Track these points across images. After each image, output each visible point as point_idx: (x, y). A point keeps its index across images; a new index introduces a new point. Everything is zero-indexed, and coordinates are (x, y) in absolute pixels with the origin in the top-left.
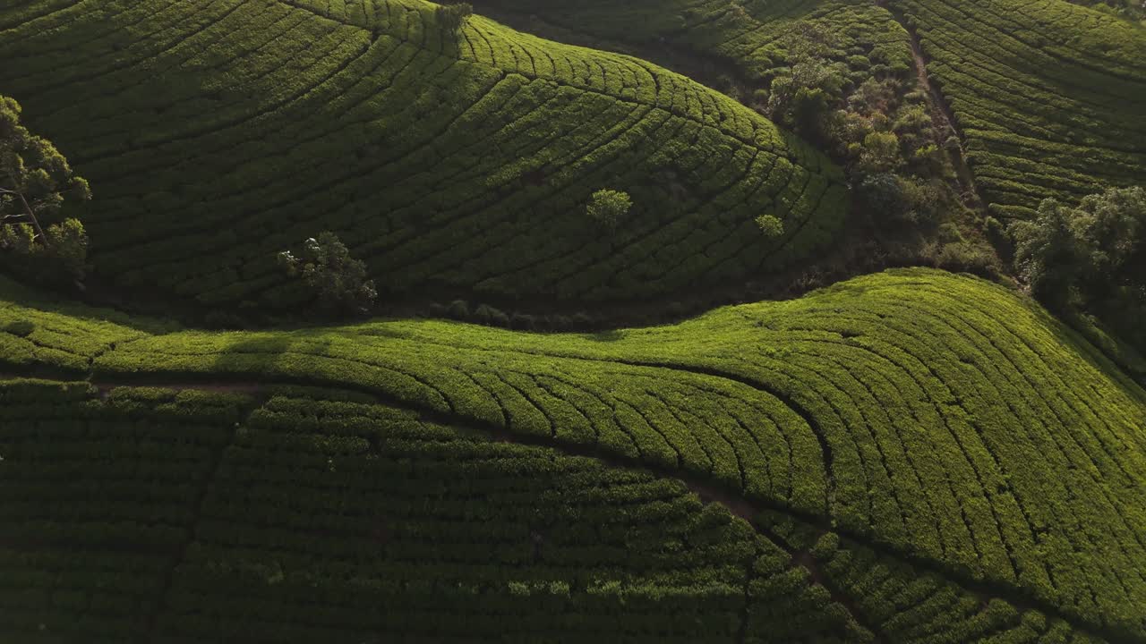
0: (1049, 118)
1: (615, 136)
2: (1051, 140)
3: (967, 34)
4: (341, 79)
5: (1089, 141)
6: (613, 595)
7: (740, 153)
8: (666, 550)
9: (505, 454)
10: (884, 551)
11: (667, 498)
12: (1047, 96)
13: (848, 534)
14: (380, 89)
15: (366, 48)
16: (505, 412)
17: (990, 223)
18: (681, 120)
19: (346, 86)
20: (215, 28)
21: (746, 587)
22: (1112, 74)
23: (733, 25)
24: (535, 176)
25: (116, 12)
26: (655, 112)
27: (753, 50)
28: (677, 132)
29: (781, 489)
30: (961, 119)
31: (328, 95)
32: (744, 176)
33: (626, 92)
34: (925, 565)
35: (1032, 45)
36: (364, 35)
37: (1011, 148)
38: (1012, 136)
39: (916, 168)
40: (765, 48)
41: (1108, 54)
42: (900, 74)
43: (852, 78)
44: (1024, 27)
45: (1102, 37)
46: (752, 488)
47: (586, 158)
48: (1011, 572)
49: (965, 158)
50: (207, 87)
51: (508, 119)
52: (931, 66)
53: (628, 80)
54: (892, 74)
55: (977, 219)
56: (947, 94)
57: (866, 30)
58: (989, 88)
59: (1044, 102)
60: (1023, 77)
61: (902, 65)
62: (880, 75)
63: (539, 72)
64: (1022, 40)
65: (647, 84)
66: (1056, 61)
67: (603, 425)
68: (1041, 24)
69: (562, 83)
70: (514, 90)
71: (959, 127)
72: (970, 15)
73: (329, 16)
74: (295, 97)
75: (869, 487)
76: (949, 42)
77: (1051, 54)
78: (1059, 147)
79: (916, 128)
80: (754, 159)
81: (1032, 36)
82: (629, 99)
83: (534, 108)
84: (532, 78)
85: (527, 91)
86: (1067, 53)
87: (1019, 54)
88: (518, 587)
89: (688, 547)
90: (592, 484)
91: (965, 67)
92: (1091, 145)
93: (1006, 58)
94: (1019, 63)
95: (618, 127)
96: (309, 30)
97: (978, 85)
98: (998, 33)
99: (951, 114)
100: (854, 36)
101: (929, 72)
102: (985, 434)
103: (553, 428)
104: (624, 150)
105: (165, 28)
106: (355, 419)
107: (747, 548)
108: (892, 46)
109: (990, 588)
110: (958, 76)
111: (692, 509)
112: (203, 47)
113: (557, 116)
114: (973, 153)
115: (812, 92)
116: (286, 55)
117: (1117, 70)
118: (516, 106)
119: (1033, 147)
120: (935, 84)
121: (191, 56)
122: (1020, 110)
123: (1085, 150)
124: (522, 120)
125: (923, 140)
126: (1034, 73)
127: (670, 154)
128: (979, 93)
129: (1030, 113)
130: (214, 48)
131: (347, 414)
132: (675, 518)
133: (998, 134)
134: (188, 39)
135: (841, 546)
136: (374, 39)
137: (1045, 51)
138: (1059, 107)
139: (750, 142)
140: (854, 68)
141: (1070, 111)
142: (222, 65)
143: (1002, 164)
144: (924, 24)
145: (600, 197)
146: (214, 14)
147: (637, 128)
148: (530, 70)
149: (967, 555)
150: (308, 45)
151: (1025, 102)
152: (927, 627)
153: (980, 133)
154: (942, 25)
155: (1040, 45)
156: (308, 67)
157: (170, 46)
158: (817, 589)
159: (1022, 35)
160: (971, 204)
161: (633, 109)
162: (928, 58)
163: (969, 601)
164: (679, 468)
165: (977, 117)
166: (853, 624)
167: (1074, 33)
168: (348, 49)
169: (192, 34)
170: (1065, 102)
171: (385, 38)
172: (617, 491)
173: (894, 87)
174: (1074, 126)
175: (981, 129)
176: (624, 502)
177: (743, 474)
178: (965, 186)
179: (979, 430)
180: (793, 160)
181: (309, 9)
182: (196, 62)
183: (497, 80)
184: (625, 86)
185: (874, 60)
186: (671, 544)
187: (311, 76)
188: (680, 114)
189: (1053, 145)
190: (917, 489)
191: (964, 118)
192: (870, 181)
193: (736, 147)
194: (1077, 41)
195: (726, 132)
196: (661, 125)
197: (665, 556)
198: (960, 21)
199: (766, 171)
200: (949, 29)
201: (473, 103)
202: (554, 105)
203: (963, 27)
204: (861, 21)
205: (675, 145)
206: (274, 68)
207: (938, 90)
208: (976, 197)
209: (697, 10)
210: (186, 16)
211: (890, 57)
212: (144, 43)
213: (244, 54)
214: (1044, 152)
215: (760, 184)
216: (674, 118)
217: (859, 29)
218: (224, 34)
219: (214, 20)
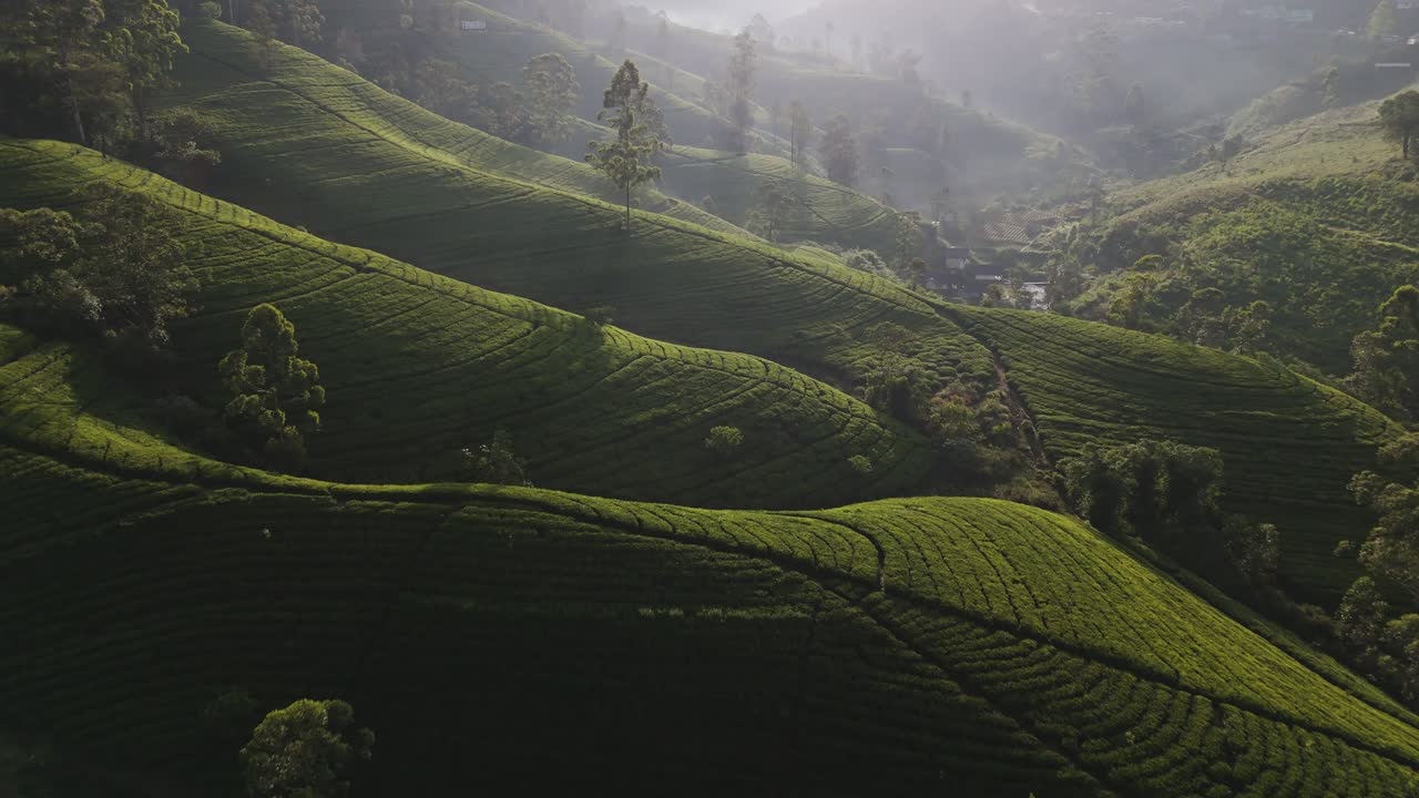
0: (1106, 406)
1: (730, 397)
2: (1108, 422)
3: (1039, 351)
4: (509, 349)
5: (1139, 421)
6: (716, 617)
7: (835, 416)
8: (756, 595)
9: (638, 540)
10: (918, 602)
11: (758, 568)
12: (1105, 391)
13: (892, 591)
14: (540, 358)
15: (529, 332)
16: (639, 520)
17: (1056, 477)
18: (786, 391)
19: (513, 354)
20: (413, 313)
21: (813, 616)
22: (1155, 373)
23: (837, 343)
24: (664, 420)
25: (338, 299)
26: (765, 385)
27: (854, 360)
28: (782, 398)
29: (844, 567)
30: (1034, 409)
31: (499, 359)
32: (839, 431)
33: (740, 371)
34: (949, 611)
35: (1091, 356)
36: (527, 325)
37: (1076, 427)
38: (1076, 419)
39: (993, 440)
40: (865, 359)
41: (1153, 360)
42: (982, 378)
43: (941, 381)
44: (1085, 345)
45: (1148, 348)
46: (821, 565)
47: (706, 410)
48: (1014, 618)
49: (1037, 435)
50: (407, 349)
51: (642, 383)
52: (1009, 374)
53: (742, 364)
54: (974, 378)
55: (1047, 476)
56: (1021, 392)
57: (954, 350)
58: (1057, 386)
59: (1102, 395)
60: (1085, 378)
61: (984, 372)
62: (965, 380)
63: (669, 356)
64: (1084, 353)
65: (758, 367)
66: (1111, 366)
67: (712, 530)
68: (1099, 342)
69: (688, 363)
70: (648, 365)
71: (1032, 414)
72: (1041, 338)
73: (499, 312)
74: (473, 358)
75: (910, 569)
76: (1024, 357)
77: (1107, 361)
78: (1115, 426)
79: (994, 413)
80: (848, 421)
81: (1092, 350)
82: (742, 375)
83: (664, 377)
84: (662, 359)
85: (659, 367)
86: (1120, 361)
87: (1081, 363)
88: (648, 612)
89: (771, 594)
90: (703, 558)
91: (1038, 373)
92: (1140, 424)
93: (1069, 366)
94: (1080, 369)
95: (733, 392)
96: (484, 319)
97: (1048, 384)
98: (1065, 350)
99: (1025, 405)
100: (944, 355)
101: (1007, 378)
102: (1009, 557)
103: (674, 529)
104: (738, 406)
105: (374, 311)
106: (527, 519)
107: (817, 596)
108: (977, 360)
109: (997, 624)
110: (1032, 379)
111: (778, 574)
112: (404, 324)
113: (681, 383)
114: (1043, 431)
115: (899, 379)
116: (466, 333)
117: (1161, 371)
118: (649, 375)
119: (1093, 426)
120: (1012, 386)
121: (392, 329)
122: (1082, 402)
123: (1136, 427)
124: (654, 384)
125: (999, 420)
126: (1093, 375)
127: (776, 411)
128: (1049, 391)
129: (1090, 403)
130: (411, 325)
131: (521, 516)
132: (763, 579)
133: (1064, 417)
134: (392, 319)
135: (886, 598)
136: (535, 328)
137: (1103, 360)
138: (1114, 398)
139: (846, 411)
140: (942, 374)
141: (1123, 400)
142: (418, 336)
143: (1067, 438)
144: (1004, 346)
145: (716, 431)
146: (412, 305)
147: (749, 393)
148: (661, 354)
149: (982, 607)
150: (483, 328)
151: (1086, 396)
152: (947, 641)
153: (1049, 417)
154: (1019, 346)
155: (1098, 356)
156: (484, 341)
157: (378, 322)
158: (866, 619)
159: (1084, 350)
160: (1041, 466)
161: (745, 382)
162: (1007, 369)
163: (981, 631)
164: (768, 553)
165: (1047, 407)
166: (893, 638)
167: (1125, 346)
168: (514, 332)
169: (394, 316)
170: (1119, 395)
171: (543, 328)
172: (720, 563)
173: (977, 388)
174: (1126, 411)
175: (1051, 415)
176: (727, 569)
177: (816, 559)
178: (1037, 454)
179: (1004, 555)
180: (884, 427)
181: (484, 306)
182: (398, 333)
183: (634, 359)
184: (740, 368)
185: (960, 371)
186: (760, 592)
187: (485, 346)
188: (784, 387)
189: (1109, 425)
190: (947, 574)
191: (1036, 407)
192: (949, 442)
193: (832, 412)
194: (1127, 352)
195: (825, 402)
196: (769, 392)
197: (756, 598)
198: (1034, 343)
199: (859, 430)
200: (1024, 348)
201: (613, 371)
202: (680, 376)
203: (1036, 346)
204: (950, 344)
205: (778, 406)
206: (457, 340)
207: (1015, 390)
208: (1045, 462)
209: (806, 332)
210: (390, 305)
211: (974, 368)
212: (358, 319)
213: (433, 330)
214: (1103, 429)
215: (853, 438)
216: (780, 389)
217: (949, 350)
218: (419, 317)
219: (412, 309)
